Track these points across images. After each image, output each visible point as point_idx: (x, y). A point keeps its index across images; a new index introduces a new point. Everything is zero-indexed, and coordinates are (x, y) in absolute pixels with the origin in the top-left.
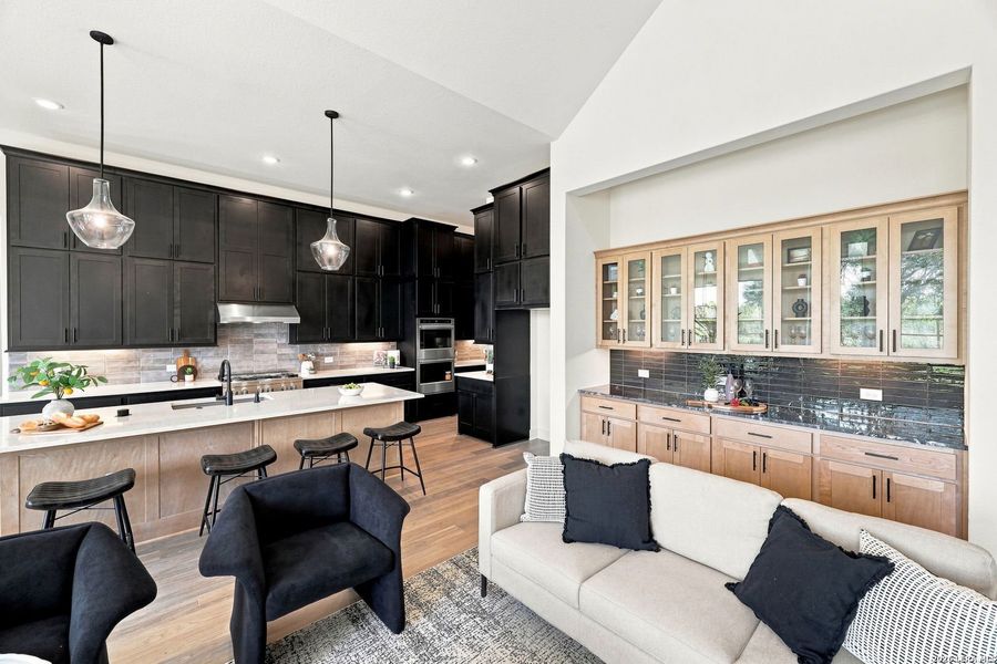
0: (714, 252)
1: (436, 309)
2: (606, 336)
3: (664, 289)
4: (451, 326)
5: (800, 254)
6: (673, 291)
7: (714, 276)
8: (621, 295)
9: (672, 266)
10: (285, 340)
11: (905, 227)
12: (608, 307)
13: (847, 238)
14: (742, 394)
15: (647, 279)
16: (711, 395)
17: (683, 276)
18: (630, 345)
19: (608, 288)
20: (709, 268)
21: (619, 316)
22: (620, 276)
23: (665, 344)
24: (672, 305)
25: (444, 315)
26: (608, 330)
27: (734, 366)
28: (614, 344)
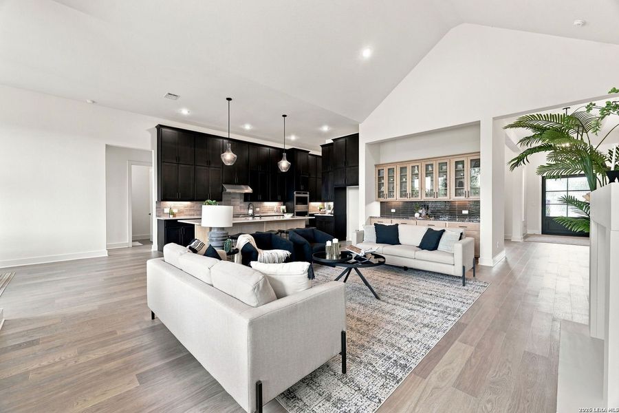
0: (418, 166)
1: (302, 188)
2: (379, 197)
3: (401, 179)
4: (308, 196)
5: (444, 167)
6: (404, 179)
7: (418, 174)
8: (385, 181)
9: (403, 170)
10: (242, 200)
11: (471, 160)
12: (380, 185)
13: (457, 163)
14: (427, 214)
15: (395, 175)
16: (417, 215)
17: (408, 174)
18: (389, 199)
19: (380, 178)
20: (416, 172)
21: (385, 189)
22: (385, 174)
23: (402, 198)
24: (404, 184)
25: (305, 190)
26: (380, 194)
27: (425, 205)
28: (382, 199)
